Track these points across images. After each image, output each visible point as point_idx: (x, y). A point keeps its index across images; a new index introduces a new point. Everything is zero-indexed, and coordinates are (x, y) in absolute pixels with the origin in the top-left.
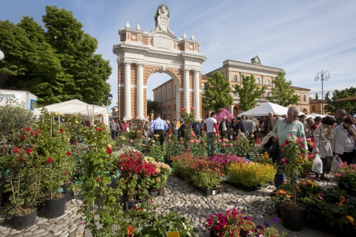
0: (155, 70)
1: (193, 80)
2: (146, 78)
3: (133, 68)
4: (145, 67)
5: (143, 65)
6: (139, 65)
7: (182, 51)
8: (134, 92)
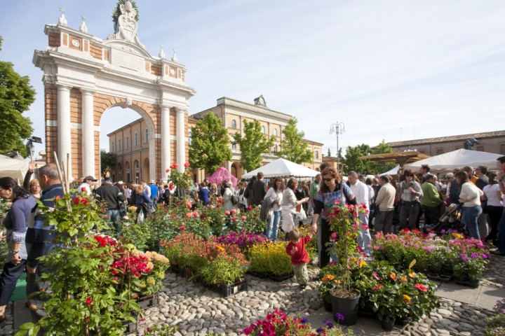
0: (114, 102)
1: (175, 123)
2: (98, 114)
3: (74, 95)
4: (97, 95)
5: (93, 93)
6: (85, 91)
7: (159, 78)
8: (76, 136)
